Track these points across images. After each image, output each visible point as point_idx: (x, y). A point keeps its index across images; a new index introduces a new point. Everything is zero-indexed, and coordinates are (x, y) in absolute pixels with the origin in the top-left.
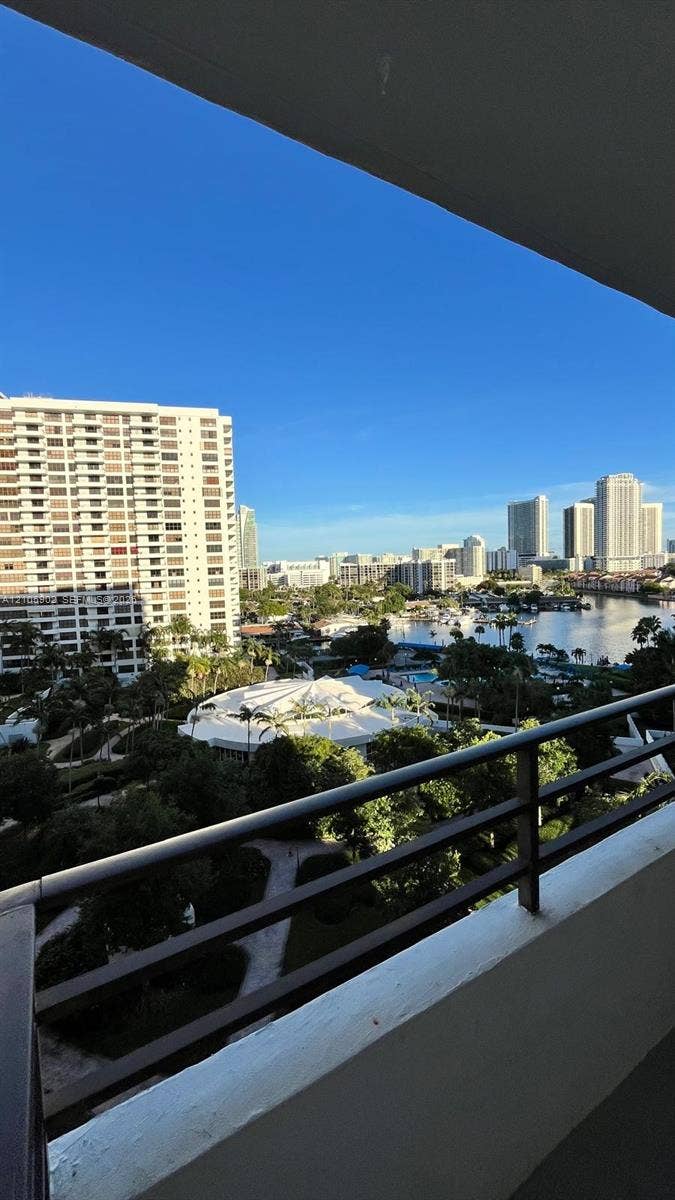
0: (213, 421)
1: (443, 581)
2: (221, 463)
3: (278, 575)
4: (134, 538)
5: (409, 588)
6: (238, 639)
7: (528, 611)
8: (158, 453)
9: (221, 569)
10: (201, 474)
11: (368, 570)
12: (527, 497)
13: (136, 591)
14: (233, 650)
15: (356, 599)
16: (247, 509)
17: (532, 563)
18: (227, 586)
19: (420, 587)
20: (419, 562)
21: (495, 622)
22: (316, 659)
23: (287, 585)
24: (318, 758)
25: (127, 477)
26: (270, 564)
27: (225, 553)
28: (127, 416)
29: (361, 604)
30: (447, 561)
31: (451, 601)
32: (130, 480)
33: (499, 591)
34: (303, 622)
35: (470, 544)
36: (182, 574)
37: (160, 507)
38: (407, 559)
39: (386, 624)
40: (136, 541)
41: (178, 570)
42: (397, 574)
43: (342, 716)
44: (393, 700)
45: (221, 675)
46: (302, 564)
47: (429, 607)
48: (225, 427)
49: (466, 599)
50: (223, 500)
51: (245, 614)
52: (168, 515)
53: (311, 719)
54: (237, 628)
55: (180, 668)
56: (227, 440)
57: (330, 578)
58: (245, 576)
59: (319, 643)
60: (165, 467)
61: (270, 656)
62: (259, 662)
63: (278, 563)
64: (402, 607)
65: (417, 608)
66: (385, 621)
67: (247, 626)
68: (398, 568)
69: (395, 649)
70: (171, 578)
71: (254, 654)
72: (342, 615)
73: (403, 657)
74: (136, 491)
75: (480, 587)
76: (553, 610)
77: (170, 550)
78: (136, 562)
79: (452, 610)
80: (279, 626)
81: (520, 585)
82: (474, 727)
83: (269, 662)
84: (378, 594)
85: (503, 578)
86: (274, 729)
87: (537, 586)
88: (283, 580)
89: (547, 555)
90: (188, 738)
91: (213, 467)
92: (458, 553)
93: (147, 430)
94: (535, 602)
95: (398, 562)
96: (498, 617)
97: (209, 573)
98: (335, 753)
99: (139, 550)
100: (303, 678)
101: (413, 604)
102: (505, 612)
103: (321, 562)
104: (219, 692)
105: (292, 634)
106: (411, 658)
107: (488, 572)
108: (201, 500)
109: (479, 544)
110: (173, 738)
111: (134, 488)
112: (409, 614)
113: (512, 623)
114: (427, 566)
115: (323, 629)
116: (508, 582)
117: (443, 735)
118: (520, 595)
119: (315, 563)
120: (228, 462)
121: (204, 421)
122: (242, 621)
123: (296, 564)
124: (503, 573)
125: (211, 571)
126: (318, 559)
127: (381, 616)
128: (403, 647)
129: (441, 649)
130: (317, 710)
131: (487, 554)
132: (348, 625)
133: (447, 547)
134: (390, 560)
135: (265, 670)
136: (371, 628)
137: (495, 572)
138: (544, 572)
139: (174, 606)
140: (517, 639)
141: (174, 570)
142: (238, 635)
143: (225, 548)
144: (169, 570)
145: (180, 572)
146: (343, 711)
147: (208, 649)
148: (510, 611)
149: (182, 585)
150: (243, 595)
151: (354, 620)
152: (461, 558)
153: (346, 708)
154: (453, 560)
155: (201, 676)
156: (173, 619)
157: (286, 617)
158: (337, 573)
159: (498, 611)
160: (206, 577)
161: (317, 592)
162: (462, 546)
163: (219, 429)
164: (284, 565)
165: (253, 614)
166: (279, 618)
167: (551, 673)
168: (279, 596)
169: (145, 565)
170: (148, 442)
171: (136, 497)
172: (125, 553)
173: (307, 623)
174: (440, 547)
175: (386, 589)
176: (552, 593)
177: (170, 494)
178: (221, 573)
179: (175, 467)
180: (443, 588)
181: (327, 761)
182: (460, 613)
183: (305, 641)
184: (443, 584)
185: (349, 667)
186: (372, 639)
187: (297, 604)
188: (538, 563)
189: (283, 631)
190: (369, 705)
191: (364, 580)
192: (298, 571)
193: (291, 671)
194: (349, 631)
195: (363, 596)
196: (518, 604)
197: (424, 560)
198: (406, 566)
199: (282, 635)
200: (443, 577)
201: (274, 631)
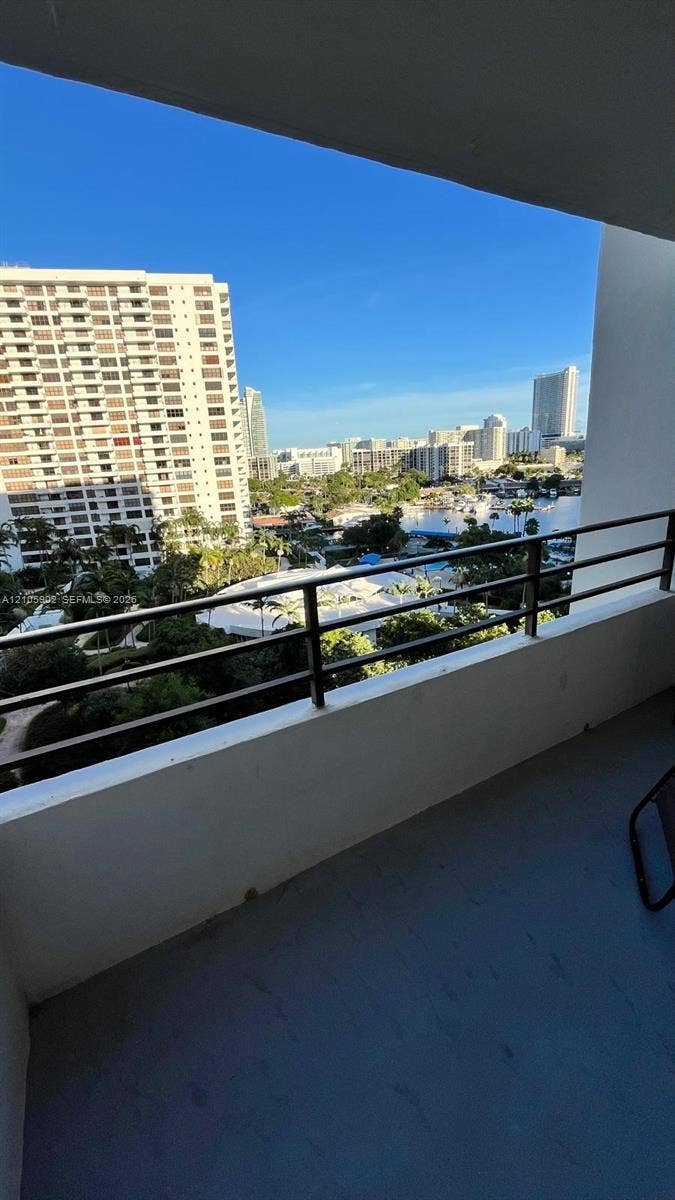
0: (208, 290)
1: (460, 466)
2: (219, 339)
3: (289, 464)
4: (135, 428)
5: (424, 475)
6: (250, 530)
7: (547, 496)
8: (151, 329)
9: (228, 458)
10: (199, 354)
11: (382, 456)
13: (144, 484)
14: (244, 542)
15: (369, 487)
16: (253, 391)
17: (553, 444)
18: (235, 477)
19: (436, 473)
20: (436, 446)
21: (511, 508)
22: (328, 549)
23: (299, 474)
24: (328, 642)
25: (122, 359)
26: (280, 452)
27: (231, 442)
28: (113, 287)
29: (375, 492)
30: (465, 444)
31: (468, 487)
32: (125, 362)
33: (519, 475)
34: (315, 513)
35: (490, 424)
36: (189, 465)
37: (159, 392)
38: (422, 444)
39: (398, 512)
40: (138, 431)
41: (184, 460)
42: (412, 459)
43: (354, 603)
44: (402, 587)
45: (235, 566)
46: (313, 451)
47: (444, 493)
48: (221, 295)
49: (482, 485)
50: (225, 382)
51: (257, 505)
52: (169, 401)
54: (248, 520)
55: (194, 560)
56: (224, 312)
57: (343, 466)
58: (254, 466)
59: (331, 533)
60: (160, 345)
61: (281, 547)
62: (271, 553)
63: (288, 451)
64: (416, 494)
65: (432, 495)
66: (397, 509)
67: (259, 517)
68: (413, 453)
69: (406, 538)
70: (178, 469)
71: (266, 545)
72: (354, 504)
73: (414, 545)
74: (132, 374)
75: (498, 471)
76: (573, 495)
77: (174, 439)
78: (140, 453)
79: (468, 496)
80: (291, 516)
81: (541, 470)
82: (479, 611)
83: (280, 553)
84: (393, 481)
85: (523, 461)
86: (286, 616)
87: (558, 470)
88: (294, 469)
89: (572, 434)
90: (206, 626)
91: (210, 345)
92: (478, 436)
93: (137, 303)
94: (556, 485)
95: (413, 447)
96: (514, 503)
97: (216, 464)
98: (345, 639)
99: (143, 440)
100: (315, 567)
101: (428, 491)
102: (522, 498)
103: (333, 448)
104: (233, 582)
105: (305, 524)
106: (424, 547)
107: (508, 455)
108: (201, 382)
109: (500, 424)
110: (192, 626)
111: (130, 371)
112: (423, 502)
113: (529, 509)
114: (443, 450)
115: (336, 520)
116: (529, 466)
117: (449, 620)
118: (541, 479)
119: (326, 450)
120: (227, 338)
121: (198, 290)
122: (254, 512)
123: (307, 451)
124: (524, 456)
125: (218, 461)
126: (330, 445)
127: (394, 505)
128: (416, 535)
129: (453, 537)
130: (327, 598)
131: (509, 435)
132: (361, 514)
133: (465, 428)
134: (405, 445)
135: (277, 561)
136: (383, 516)
137: (516, 455)
138: (567, 454)
139: (183, 499)
140: (532, 526)
141: (180, 461)
142: (249, 526)
143: (230, 436)
144: (175, 461)
145: (186, 463)
146: (353, 599)
147: (220, 541)
148: (527, 497)
149: (189, 476)
150: (253, 485)
151: (367, 509)
152: (480, 441)
153: (357, 595)
154: (472, 443)
155: (214, 568)
156: (184, 512)
157: (297, 508)
158: (350, 460)
159: (516, 496)
160: (213, 468)
161: (329, 481)
162: (482, 427)
163: (215, 299)
164: (295, 452)
165: (264, 505)
166: (290, 509)
167: (563, 559)
168: (290, 485)
169: (150, 456)
170: (140, 317)
171: (133, 381)
172: (129, 444)
173: (319, 514)
174: (458, 428)
175: (401, 476)
176: (573, 476)
177: (168, 376)
178: (228, 463)
179: (171, 346)
180: (460, 474)
181: (337, 645)
182: (476, 499)
183: (317, 531)
184: (460, 469)
185: (361, 556)
186: (385, 528)
187: (310, 494)
188: (562, 444)
189: (295, 521)
190: (379, 592)
191: (377, 466)
192: (309, 459)
193: (303, 561)
194: (361, 520)
195: (377, 483)
196: (536, 489)
197: (441, 444)
198: (422, 451)
199: (294, 526)
200: (460, 462)
201: (287, 522)
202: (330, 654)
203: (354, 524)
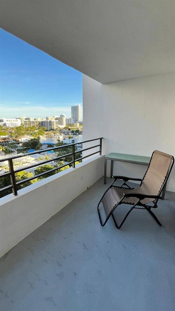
1: (55, 126)
3: (3, 123)
5: (46, 128)
7: (76, 134)
11: (33, 122)
12: (76, 105)
15: (30, 131)
17: (77, 122)
19: (49, 128)
20: (48, 121)
21: (68, 137)
22: (18, 148)
23: (6, 126)
31: (57, 132)
33: (69, 129)
34: (12, 138)
35: (62, 116)
38: (44, 120)
42: (42, 124)
43: (27, 164)
44: (41, 158)
46: (11, 120)
47: (51, 133)
49: (61, 131)
53: (17, 166)
57: (21, 124)
59: (19, 144)
61: (2, 148)
63: (2, 119)
64: (44, 133)
65: (48, 134)
66: (38, 137)
68: (42, 122)
69: (41, 145)
72: (26, 136)
73: (44, 147)
75: (64, 128)
76: (81, 134)
79: (58, 134)
80: (4, 139)
81: (74, 128)
82: (62, 163)
83: (1, 150)
84: (37, 129)
85: (70, 126)
86: (4, 169)
87: (78, 128)
88: (5, 125)
89: (80, 120)
94: (77, 132)
95: (42, 121)
98: (25, 174)
100: (14, 154)
101: (48, 132)
103: (17, 119)
105: (9, 141)
106: (47, 147)
107: (67, 124)
109: (64, 117)
112: (46, 135)
113: (72, 138)
114: (50, 122)
115: (20, 140)
116: (72, 127)
117: (55, 166)
118: (74, 130)
119: (16, 119)
123: (9, 120)
124: (70, 125)
126: (16, 118)
127: (37, 136)
128: (44, 144)
129: (54, 144)
130: (18, 163)
131: (66, 119)
133: (56, 117)
134: (40, 120)
136: (35, 139)
137: (68, 124)
138: (80, 125)
140: (73, 141)
146: (27, 162)
148: (72, 135)
151: (29, 137)
152: (60, 120)
153: (27, 161)
154: (57, 121)
157: (7, 136)
158: (23, 123)
159: (69, 134)
161: (17, 129)
162: (60, 117)
164: (5, 120)
166: (4, 137)
167: (80, 149)
168: (4, 129)
173: (14, 138)
174: (54, 117)
175: (39, 128)
176: (81, 130)
180: (55, 128)
181: (22, 176)
182: (59, 135)
183: (13, 143)
184: (55, 127)
185: (28, 150)
186: (35, 142)
187: (10, 132)
188: (78, 122)
189: (6, 140)
190: (34, 160)
191: (32, 125)
192: (10, 122)
193: (9, 152)
194: (28, 140)
195: (32, 130)
196: (74, 133)
197: (49, 120)
198: (45, 122)
199: (5, 142)
200: (55, 125)
201: (3, 141)
202: (20, 179)
203: (26, 141)
